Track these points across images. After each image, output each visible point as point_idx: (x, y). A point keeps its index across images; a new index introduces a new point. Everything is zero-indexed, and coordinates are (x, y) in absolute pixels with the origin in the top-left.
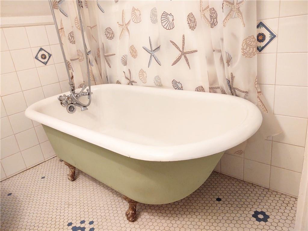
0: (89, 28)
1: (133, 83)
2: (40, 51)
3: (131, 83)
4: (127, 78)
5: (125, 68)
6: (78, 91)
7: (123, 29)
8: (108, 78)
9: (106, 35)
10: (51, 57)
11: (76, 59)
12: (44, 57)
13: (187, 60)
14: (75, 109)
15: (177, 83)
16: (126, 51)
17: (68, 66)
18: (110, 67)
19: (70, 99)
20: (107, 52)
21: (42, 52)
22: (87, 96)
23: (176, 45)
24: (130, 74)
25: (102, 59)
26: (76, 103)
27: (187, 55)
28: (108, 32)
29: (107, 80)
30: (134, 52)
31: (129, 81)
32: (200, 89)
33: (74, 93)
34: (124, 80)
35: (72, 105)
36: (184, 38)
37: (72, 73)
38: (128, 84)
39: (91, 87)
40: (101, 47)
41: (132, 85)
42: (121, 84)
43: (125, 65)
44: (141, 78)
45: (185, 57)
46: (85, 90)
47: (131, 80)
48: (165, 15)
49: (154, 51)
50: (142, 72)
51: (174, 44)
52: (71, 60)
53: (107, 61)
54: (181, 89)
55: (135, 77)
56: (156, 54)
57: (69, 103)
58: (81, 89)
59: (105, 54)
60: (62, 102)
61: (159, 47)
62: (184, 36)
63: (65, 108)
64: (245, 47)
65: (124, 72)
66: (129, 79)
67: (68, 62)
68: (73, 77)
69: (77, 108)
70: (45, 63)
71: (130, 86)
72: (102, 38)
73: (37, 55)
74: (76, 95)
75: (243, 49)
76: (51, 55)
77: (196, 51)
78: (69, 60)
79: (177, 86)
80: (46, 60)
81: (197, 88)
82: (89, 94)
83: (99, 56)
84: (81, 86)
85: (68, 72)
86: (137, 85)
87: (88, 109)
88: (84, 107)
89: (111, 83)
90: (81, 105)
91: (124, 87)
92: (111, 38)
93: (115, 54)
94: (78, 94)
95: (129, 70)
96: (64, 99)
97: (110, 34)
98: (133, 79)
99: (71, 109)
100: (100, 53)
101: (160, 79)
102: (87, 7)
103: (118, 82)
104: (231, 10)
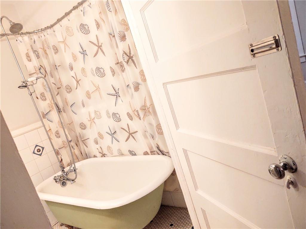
0: (69, 125)
1: (105, 155)
2: (36, 147)
3: (104, 155)
4: (100, 152)
5: (98, 146)
6: (66, 169)
7: (91, 122)
8: (87, 155)
9: (81, 127)
10: (44, 149)
11: (62, 147)
12: (39, 150)
13: (133, 137)
14: (66, 184)
15: (132, 152)
16: (96, 136)
17: (57, 153)
18: (87, 147)
19: (62, 178)
20: (83, 138)
21: (38, 148)
22: (74, 172)
23: (125, 130)
24: (102, 149)
25: (81, 143)
26: (67, 179)
27: (132, 135)
28: (82, 126)
29: (87, 156)
30: (101, 136)
31: (101, 154)
32: (146, 153)
33: (64, 172)
34: (98, 155)
35: (64, 181)
36: (128, 126)
37: (61, 157)
38: (102, 157)
39: (76, 164)
40: (78, 135)
41: (105, 156)
42: (97, 157)
43: (97, 144)
44: (109, 151)
45: (132, 136)
46: (72, 168)
47: (103, 154)
48: (114, 114)
49: (113, 134)
50: (109, 148)
51: (124, 129)
52: (59, 149)
53: (84, 144)
54: (135, 155)
55: (105, 151)
56: (115, 136)
57: (61, 180)
58: (69, 167)
59: (82, 140)
60: (56, 180)
61: (116, 131)
62: (128, 124)
63: (59, 184)
64: (158, 130)
65: (97, 149)
66: (102, 152)
67: (57, 150)
68: (62, 160)
69: (68, 183)
70: (40, 155)
71: (103, 158)
72: (78, 130)
73: (34, 151)
74: (65, 174)
75: (157, 131)
76: (44, 148)
77: (137, 132)
78: (58, 149)
79: (132, 153)
80: (40, 153)
81: (144, 153)
82: (75, 170)
83: (78, 141)
84: (68, 165)
85: (58, 158)
86: (108, 157)
87: (75, 182)
88: (73, 181)
89: (90, 157)
90: (71, 180)
91: (100, 159)
92: (84, 129)
93: (89, 138)
94: (67, 172)
95: (100, 147)
96: (58, 179)
97: (83, 126)
98: (104, 152)
99: (64, 184)
100: (79, 139)
101: (121, 151)
102: (65, 112)
103: (95, 156)
104: (145, 112)
